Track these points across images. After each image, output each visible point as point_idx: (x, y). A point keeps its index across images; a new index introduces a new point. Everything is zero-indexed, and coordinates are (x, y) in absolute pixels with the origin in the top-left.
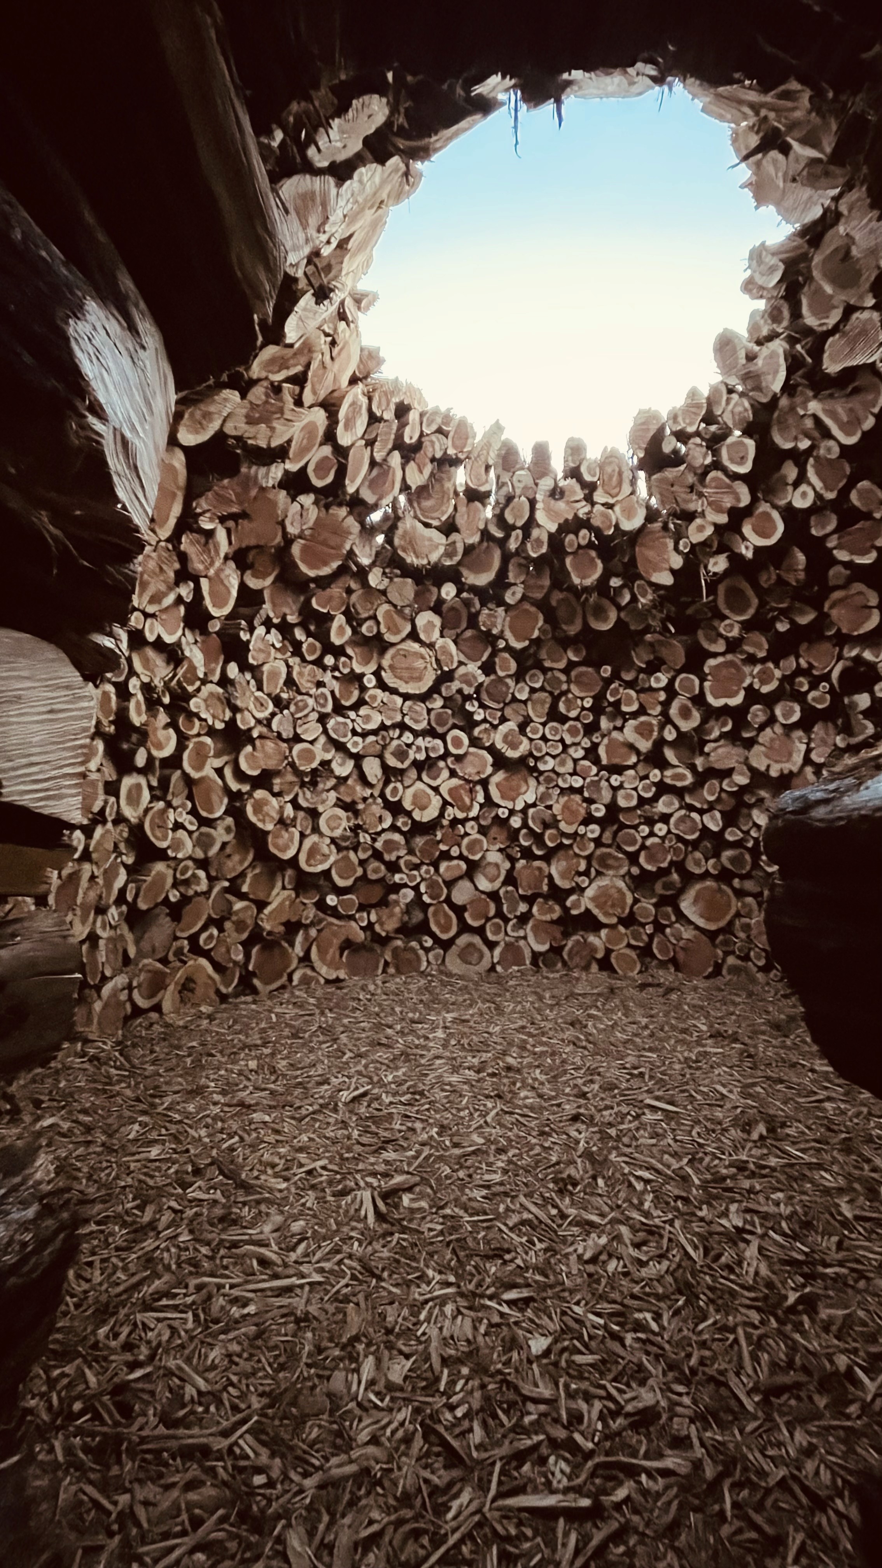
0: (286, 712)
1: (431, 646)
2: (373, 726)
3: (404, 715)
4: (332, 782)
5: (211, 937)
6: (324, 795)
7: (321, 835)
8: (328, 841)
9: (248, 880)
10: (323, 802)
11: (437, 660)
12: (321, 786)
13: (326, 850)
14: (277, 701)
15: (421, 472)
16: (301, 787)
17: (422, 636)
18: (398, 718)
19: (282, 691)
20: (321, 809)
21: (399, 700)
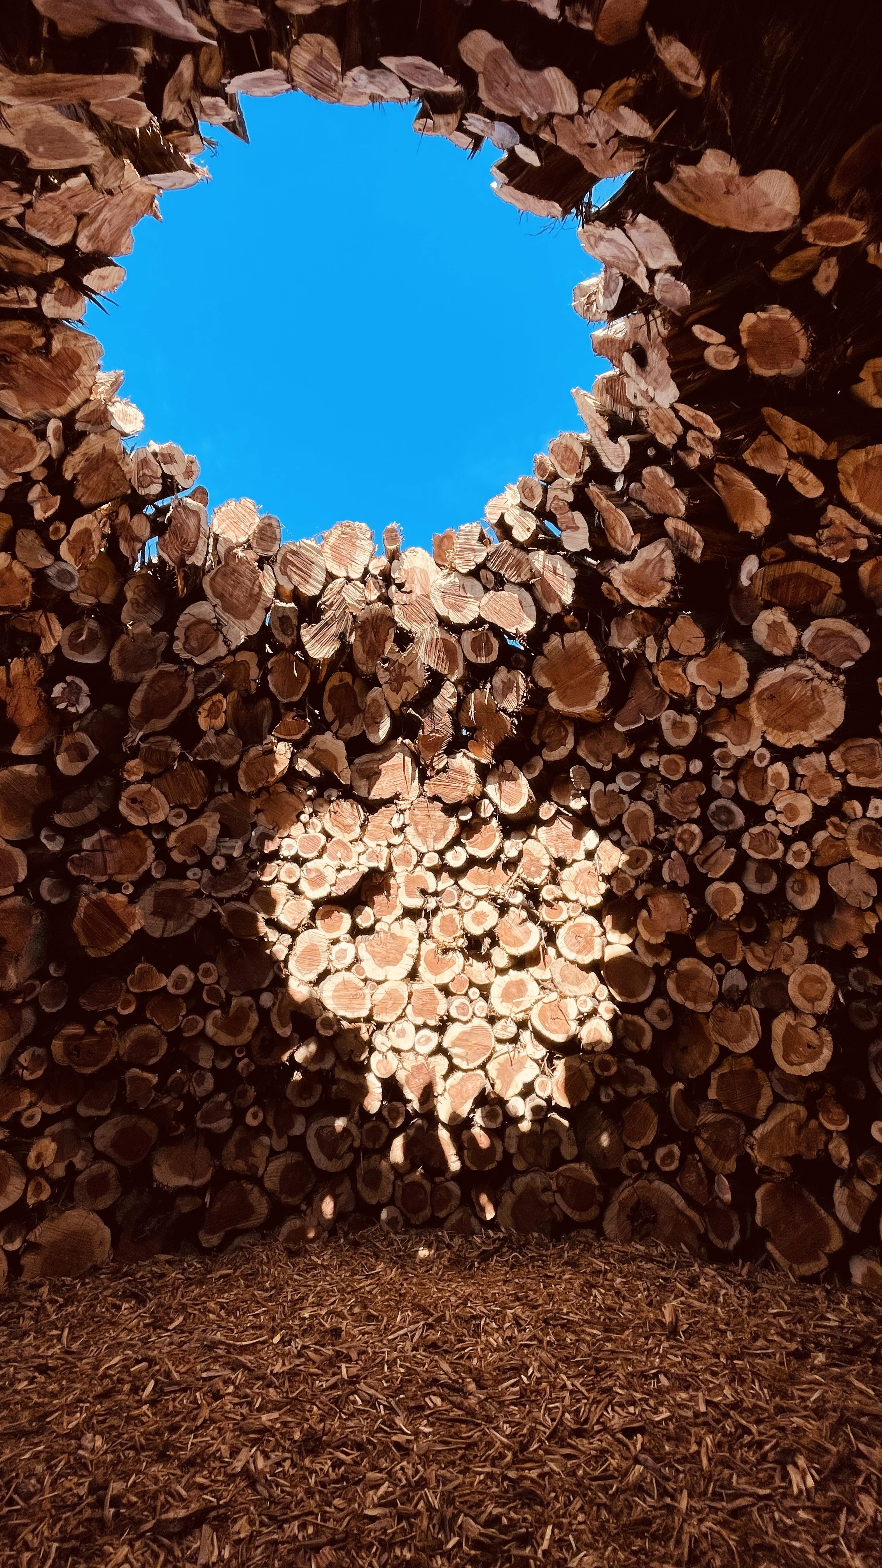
0: (674, 854)
1: (798, 653)
2: (805, 817)
3: (843, 776)
4: (791, 925)
5: (670, 1155)
6: (785, 948)
7: (797, 1011)
8: (811, 1022)
9: (714, 1083)
10: (787, 959)
11: (824, 664)
12: (776, 934)
13: (812, 1038)
14: (656, 845)
15: (577, 528)
16: (746, 943)
17: (777, 652)
18: (836, 785)
19: (657, 831)
20: (786, 969)
21: (818, 760)
